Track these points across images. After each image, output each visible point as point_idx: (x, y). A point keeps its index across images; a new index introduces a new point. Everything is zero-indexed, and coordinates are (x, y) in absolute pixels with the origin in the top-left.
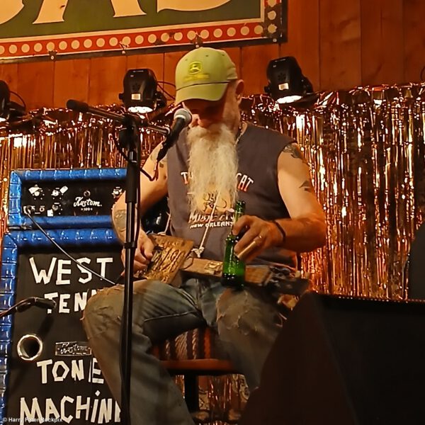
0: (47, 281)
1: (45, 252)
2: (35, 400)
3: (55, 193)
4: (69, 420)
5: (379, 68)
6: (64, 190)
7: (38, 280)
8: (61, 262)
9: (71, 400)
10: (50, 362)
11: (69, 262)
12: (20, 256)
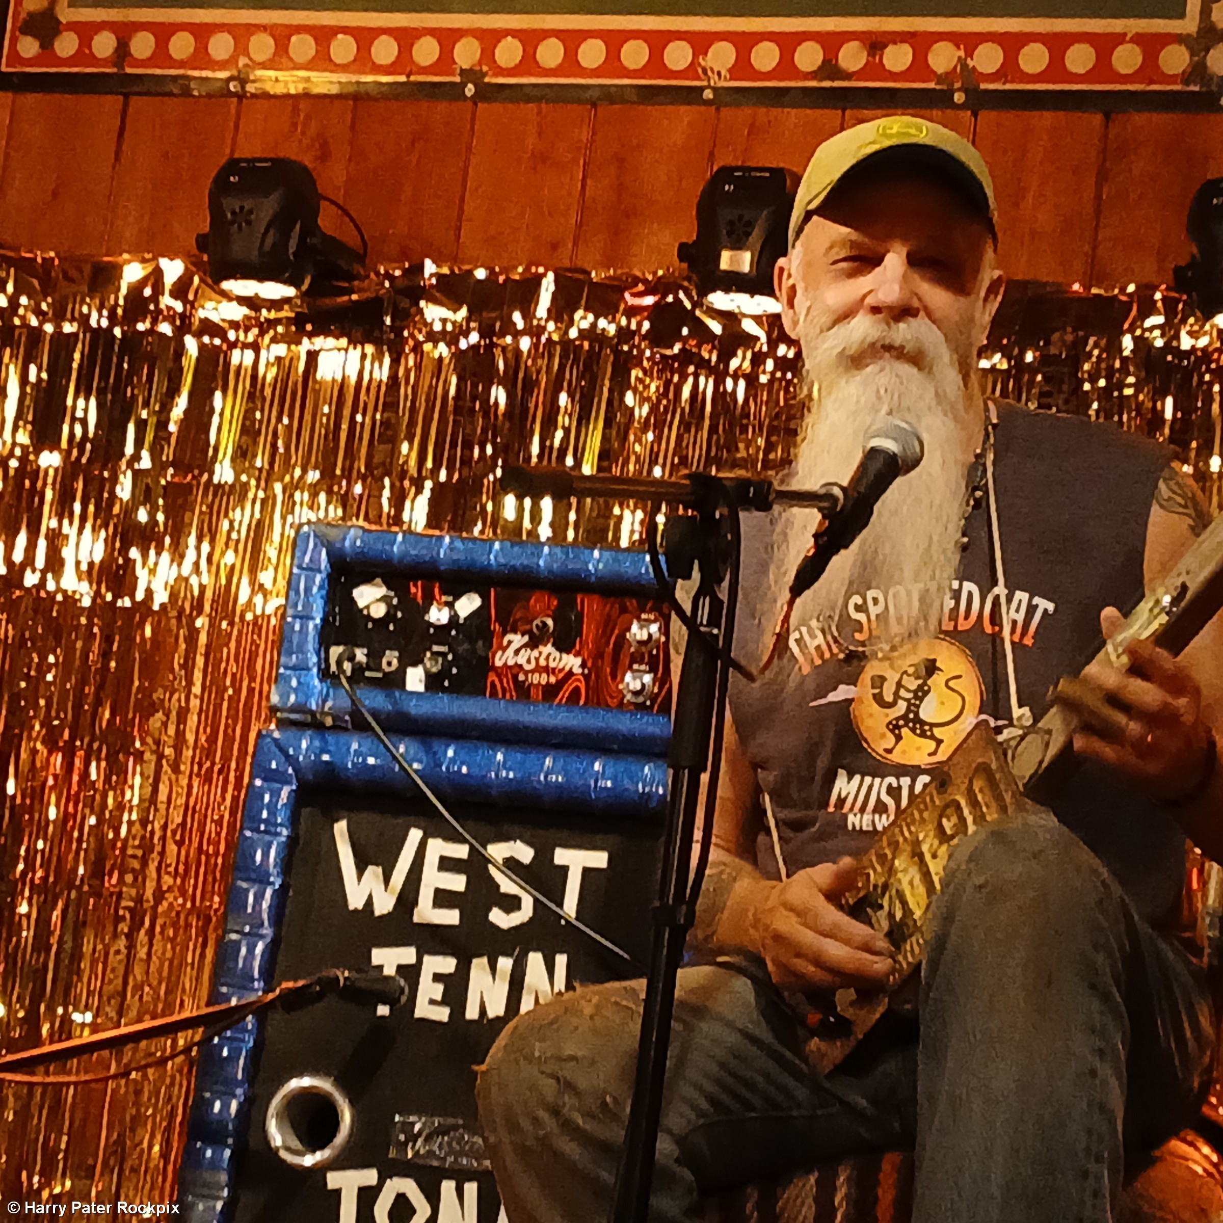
0: (384, 904)
3: (438, 615)
6: (468, 604)
7: (356, 901)
8: (437, 848)
10: (370, 1177)
11: (461, 851)
12: (305, 811)
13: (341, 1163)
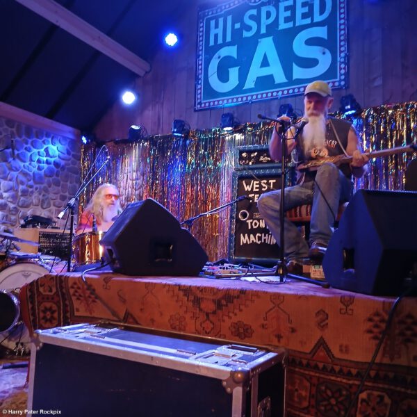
0: (250, 190)
1: (249, 179)
2: (246, 235)
3: (252, 155)
4: (259, 243)
5: (391, 97)
6: (256, 154)
7: (246, 190)
8: (255, 182)
9: (260, 235)
10: (251, 221)
11: (258, 182)
12: (239, 180)
13: (248, 219)
